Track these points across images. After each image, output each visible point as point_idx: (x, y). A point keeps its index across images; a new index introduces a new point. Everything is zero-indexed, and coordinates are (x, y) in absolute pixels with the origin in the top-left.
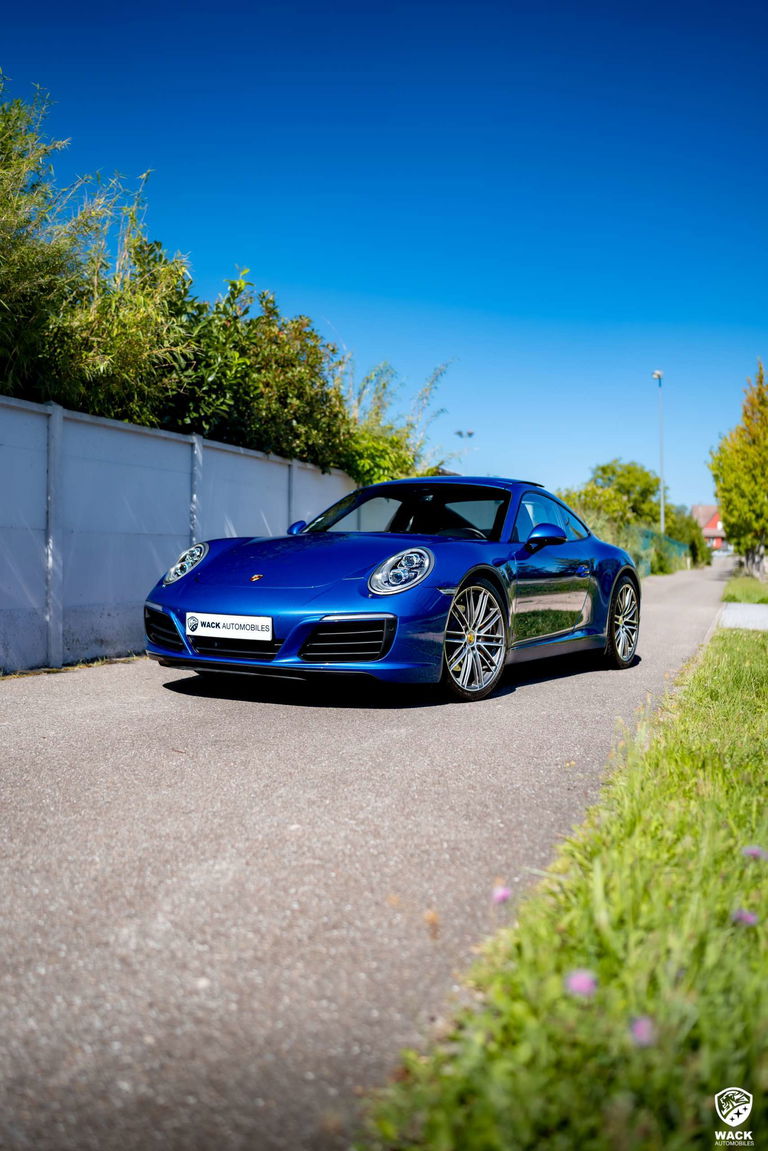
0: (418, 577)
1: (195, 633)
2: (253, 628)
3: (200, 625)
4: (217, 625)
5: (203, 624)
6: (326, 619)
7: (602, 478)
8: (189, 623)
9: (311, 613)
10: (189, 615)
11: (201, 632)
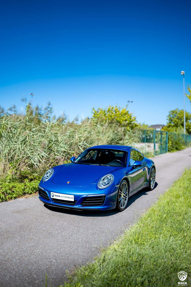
0: (110, 183)
1: (53, 198)
2: (69, 198)
3: (54, 196)
4: (59, 196)
5: (55, 196)
6: (88, 196)
7: (172, 115)
8: (52, 195)
9: (84, 194)
10: (51, 193)
11: (55, 197)
